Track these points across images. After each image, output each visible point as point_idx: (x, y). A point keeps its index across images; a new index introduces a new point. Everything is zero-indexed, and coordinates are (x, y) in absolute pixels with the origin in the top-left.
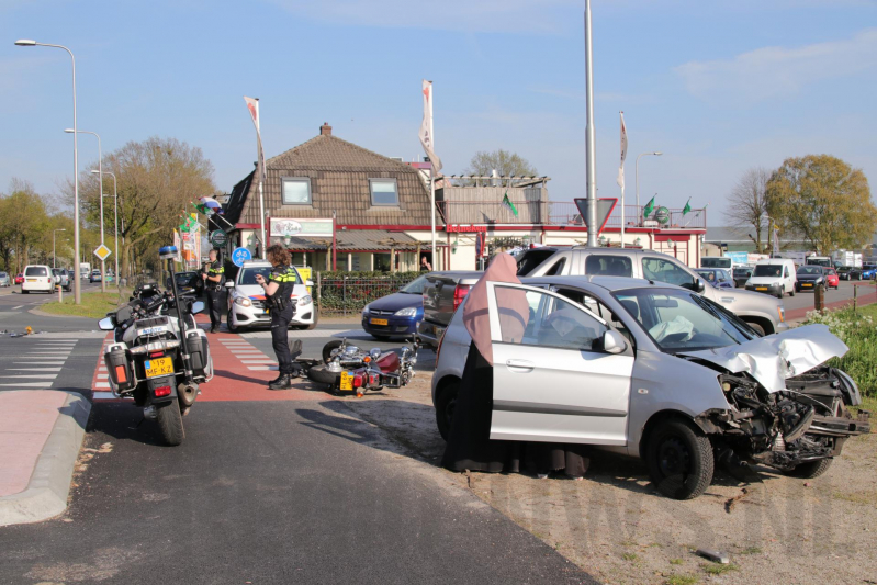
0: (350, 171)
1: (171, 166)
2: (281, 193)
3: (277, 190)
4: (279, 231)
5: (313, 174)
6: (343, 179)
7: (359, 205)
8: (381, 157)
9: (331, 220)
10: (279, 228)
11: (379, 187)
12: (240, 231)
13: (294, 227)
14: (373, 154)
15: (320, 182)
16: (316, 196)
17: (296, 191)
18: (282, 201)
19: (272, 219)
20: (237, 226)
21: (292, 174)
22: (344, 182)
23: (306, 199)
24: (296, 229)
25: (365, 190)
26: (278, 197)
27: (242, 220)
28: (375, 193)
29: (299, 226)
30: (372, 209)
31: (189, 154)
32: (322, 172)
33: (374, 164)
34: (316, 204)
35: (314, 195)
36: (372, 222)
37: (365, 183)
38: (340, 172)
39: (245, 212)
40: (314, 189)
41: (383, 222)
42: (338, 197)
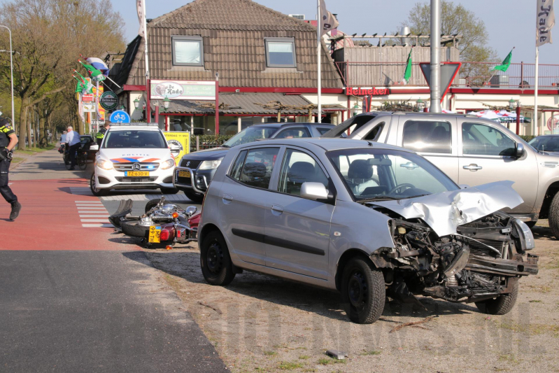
0: (245, 29)
1: (76, 20)
2: (172, 53)
3: (167, 49)
4: (160, 93)
5: (206, 33)
6: (237, 39)
7: (254, 66)
8: (279, 15)
9: (214, 83)
10: (159, 91)
11: (275, 47)
12: (127, 93)
13: (175, 90)
14: (271, 12)
15: (213, 41)
16: (208, 57)
17: (187, 51)
18: (172, 62)
19: (152, 81)
20: (125, 88)
21: (183, 33)
22: (238, 42)
23: (198, 60)
24: (177, 92)
25: (260, 50)
26: (168, 57)
27: (130, 82)
28: (272, 53)
29: (180, 89)
30: (268, 70)
31: (98, 6)
32: (215, 31)
33: (272, 22)
34: (208, 65)
35: (207, 55)
36: (268, 84)
37: (260, 42)
38: (238, 30)
39: (133, 72)
40: (206, 49)
41: (279, 84)
42: (231, 58)
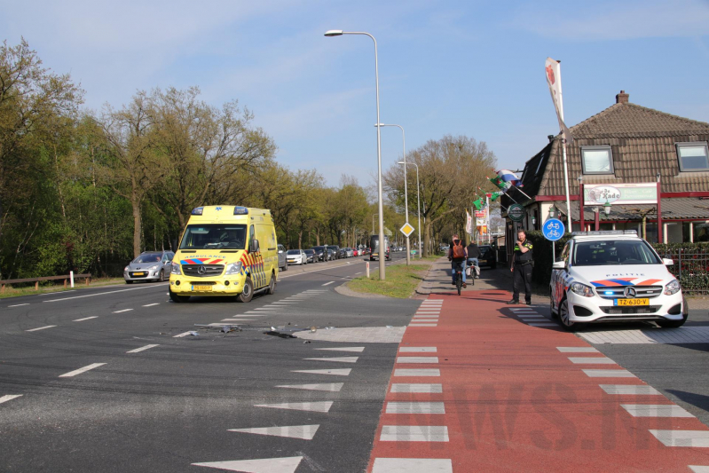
0: (654, 136)
2: (581, 163)
3: (577, 159)
4: (595, 199)
5: (614, 142)
6: (647, 146)
7: (667, 172)
8: (687, 121)
9: (655, 184)
10: (593, 196)
11: (686, 152)
12: (539, 204)
13: (611, 194)
14: (677, 118)
15: (622, 150)
16: (618, 165)
17: (596, 160)
18: (582, 171)
19: (586, 186)
20: (537, 199)
21: (592, 143)
22: (648, 149)
23: (607, 168)
24: (614, 196)
25: (672, 156)
26: (578, 167)
27: (542, 192)
28: (683, 158)
30: (681, 175)
32: (623, 139)
33: (681, 128)
34: (618, 173)
35: (616, 163)
36: (682, 189)
37: (671, 148)
38: (647, 138)
39: (544, 183)
40: (615, 157)
41: (694, 189)
42: (642, 165)
